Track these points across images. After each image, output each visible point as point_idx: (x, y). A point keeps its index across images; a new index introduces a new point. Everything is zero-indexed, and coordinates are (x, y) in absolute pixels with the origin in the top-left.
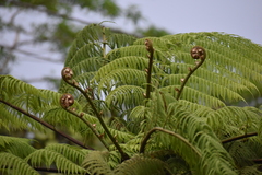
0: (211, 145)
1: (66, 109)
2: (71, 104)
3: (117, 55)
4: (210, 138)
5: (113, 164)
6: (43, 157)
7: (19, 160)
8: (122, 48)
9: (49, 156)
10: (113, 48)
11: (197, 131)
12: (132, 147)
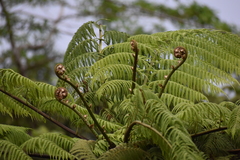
0: (181, 139)
1: (60, 101)
2: (64, 97)
3: (111, 51)
4: (180, 132)
5: (101, 152)
6: (37, 145)
7: (15, 147)
8: (116, 44)
9: (42, 144)
10: (108, 44)
11: (169, 126)
12: (119, 137)
